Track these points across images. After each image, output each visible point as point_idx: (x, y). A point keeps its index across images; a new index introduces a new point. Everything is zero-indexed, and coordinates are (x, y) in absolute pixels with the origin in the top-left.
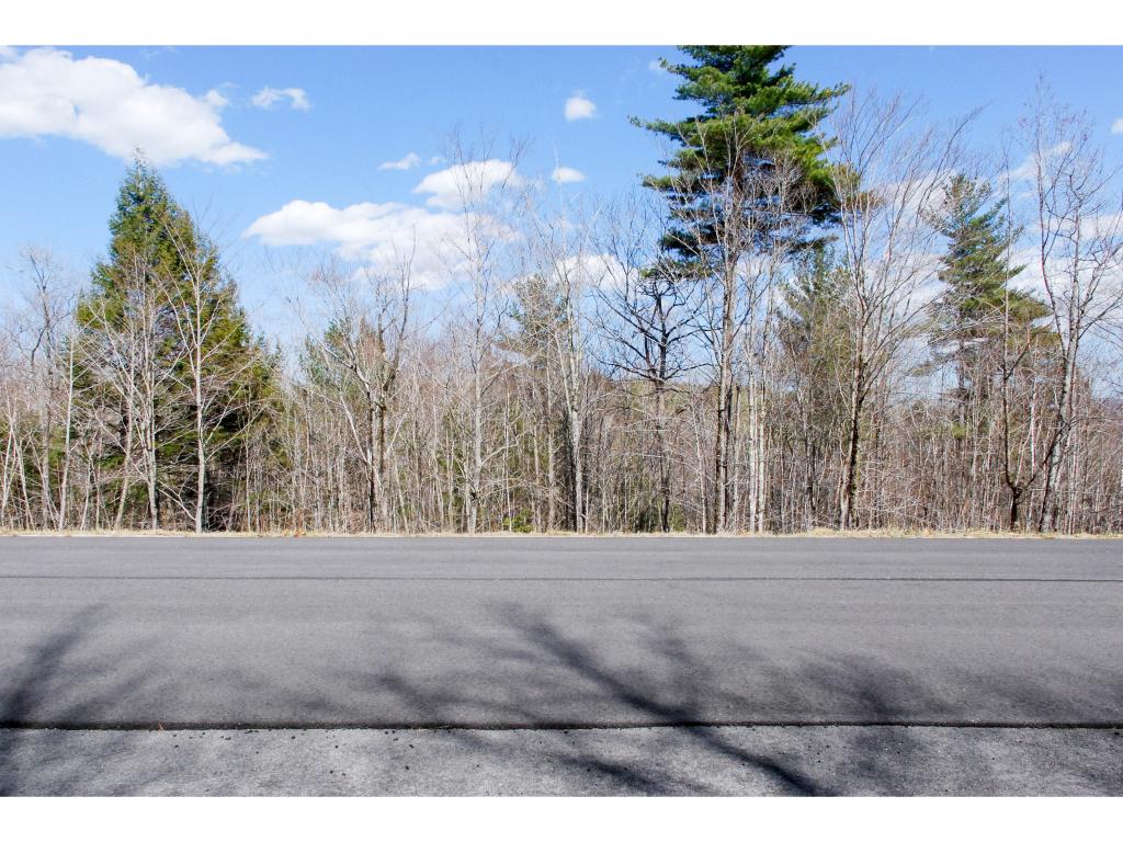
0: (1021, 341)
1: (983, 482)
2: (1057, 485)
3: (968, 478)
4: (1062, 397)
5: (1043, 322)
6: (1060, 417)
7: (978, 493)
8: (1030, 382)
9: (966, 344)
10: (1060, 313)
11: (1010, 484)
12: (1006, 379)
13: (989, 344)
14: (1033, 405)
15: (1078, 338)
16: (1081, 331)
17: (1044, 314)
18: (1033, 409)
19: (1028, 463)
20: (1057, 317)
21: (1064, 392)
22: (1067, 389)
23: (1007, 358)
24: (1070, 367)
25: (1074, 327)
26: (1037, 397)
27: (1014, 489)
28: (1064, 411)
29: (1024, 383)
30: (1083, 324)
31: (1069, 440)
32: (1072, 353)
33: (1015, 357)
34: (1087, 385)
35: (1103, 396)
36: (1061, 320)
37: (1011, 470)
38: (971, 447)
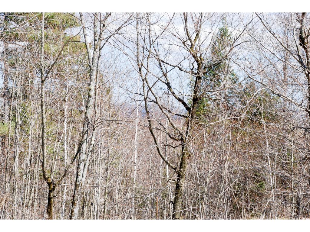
0: (56, 47)
1: (24, 177)
2: (84, 179)
3: (12, 174)
4: (88, 101)
5: (73, 32)
6: (86, 118)
7: (20, 188)
8: (63, 86)
9: (10, 46)
10: (86, 25)
11: (46, 179)
12: (42, 82)
13: (29, 48)
14: (66, 107)
15: (100, 49)
16: (103, 42)
17: (73, 25)
18: (66, 110)
19: (62, 160)
20: (84, 28)
21: (89, 96)
22: (92, 93)
23: (43, 62)
24: (94, 74)
25: (97, 38)
26: (69, 100)
27: (49, 184)
28: (90, 113)
29: (58, 86)
30: (105, 36)
31: (93, 139)
32: (96, 61)
33: (50, 62)
34: (108, 91)
35: (121, 102)
36: (87, 31)
37: (47, 167)
38: (14, 144)
